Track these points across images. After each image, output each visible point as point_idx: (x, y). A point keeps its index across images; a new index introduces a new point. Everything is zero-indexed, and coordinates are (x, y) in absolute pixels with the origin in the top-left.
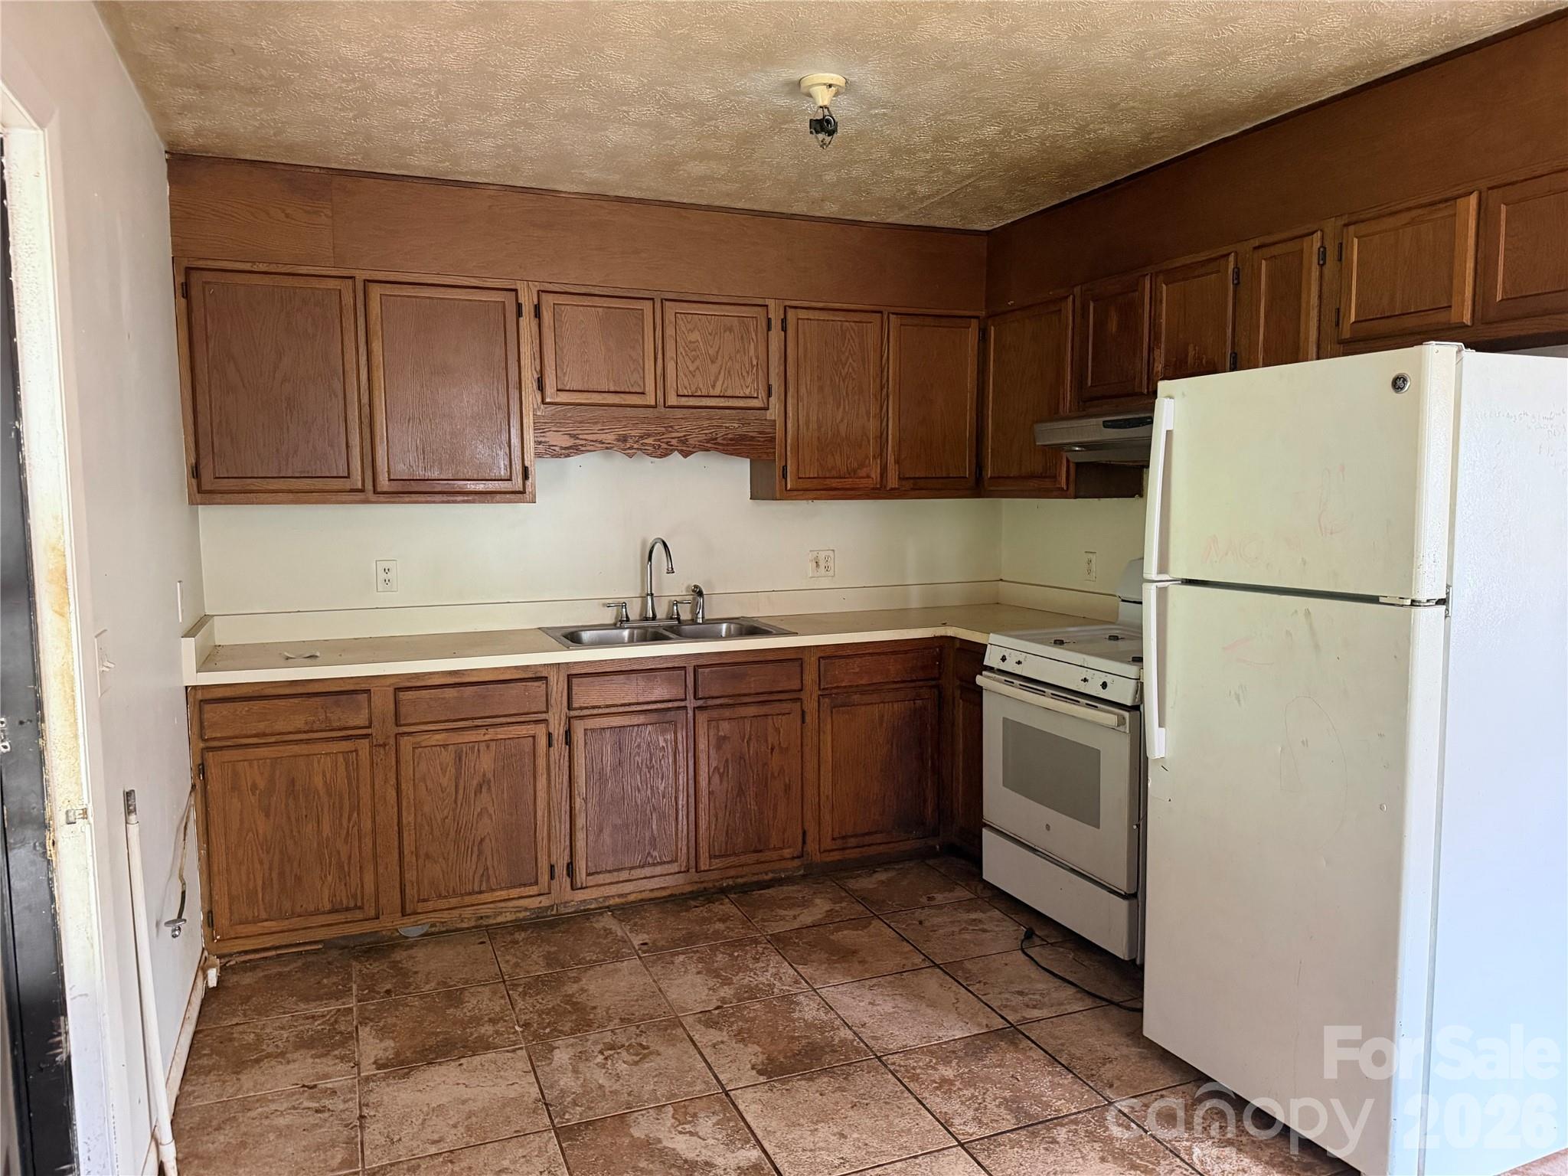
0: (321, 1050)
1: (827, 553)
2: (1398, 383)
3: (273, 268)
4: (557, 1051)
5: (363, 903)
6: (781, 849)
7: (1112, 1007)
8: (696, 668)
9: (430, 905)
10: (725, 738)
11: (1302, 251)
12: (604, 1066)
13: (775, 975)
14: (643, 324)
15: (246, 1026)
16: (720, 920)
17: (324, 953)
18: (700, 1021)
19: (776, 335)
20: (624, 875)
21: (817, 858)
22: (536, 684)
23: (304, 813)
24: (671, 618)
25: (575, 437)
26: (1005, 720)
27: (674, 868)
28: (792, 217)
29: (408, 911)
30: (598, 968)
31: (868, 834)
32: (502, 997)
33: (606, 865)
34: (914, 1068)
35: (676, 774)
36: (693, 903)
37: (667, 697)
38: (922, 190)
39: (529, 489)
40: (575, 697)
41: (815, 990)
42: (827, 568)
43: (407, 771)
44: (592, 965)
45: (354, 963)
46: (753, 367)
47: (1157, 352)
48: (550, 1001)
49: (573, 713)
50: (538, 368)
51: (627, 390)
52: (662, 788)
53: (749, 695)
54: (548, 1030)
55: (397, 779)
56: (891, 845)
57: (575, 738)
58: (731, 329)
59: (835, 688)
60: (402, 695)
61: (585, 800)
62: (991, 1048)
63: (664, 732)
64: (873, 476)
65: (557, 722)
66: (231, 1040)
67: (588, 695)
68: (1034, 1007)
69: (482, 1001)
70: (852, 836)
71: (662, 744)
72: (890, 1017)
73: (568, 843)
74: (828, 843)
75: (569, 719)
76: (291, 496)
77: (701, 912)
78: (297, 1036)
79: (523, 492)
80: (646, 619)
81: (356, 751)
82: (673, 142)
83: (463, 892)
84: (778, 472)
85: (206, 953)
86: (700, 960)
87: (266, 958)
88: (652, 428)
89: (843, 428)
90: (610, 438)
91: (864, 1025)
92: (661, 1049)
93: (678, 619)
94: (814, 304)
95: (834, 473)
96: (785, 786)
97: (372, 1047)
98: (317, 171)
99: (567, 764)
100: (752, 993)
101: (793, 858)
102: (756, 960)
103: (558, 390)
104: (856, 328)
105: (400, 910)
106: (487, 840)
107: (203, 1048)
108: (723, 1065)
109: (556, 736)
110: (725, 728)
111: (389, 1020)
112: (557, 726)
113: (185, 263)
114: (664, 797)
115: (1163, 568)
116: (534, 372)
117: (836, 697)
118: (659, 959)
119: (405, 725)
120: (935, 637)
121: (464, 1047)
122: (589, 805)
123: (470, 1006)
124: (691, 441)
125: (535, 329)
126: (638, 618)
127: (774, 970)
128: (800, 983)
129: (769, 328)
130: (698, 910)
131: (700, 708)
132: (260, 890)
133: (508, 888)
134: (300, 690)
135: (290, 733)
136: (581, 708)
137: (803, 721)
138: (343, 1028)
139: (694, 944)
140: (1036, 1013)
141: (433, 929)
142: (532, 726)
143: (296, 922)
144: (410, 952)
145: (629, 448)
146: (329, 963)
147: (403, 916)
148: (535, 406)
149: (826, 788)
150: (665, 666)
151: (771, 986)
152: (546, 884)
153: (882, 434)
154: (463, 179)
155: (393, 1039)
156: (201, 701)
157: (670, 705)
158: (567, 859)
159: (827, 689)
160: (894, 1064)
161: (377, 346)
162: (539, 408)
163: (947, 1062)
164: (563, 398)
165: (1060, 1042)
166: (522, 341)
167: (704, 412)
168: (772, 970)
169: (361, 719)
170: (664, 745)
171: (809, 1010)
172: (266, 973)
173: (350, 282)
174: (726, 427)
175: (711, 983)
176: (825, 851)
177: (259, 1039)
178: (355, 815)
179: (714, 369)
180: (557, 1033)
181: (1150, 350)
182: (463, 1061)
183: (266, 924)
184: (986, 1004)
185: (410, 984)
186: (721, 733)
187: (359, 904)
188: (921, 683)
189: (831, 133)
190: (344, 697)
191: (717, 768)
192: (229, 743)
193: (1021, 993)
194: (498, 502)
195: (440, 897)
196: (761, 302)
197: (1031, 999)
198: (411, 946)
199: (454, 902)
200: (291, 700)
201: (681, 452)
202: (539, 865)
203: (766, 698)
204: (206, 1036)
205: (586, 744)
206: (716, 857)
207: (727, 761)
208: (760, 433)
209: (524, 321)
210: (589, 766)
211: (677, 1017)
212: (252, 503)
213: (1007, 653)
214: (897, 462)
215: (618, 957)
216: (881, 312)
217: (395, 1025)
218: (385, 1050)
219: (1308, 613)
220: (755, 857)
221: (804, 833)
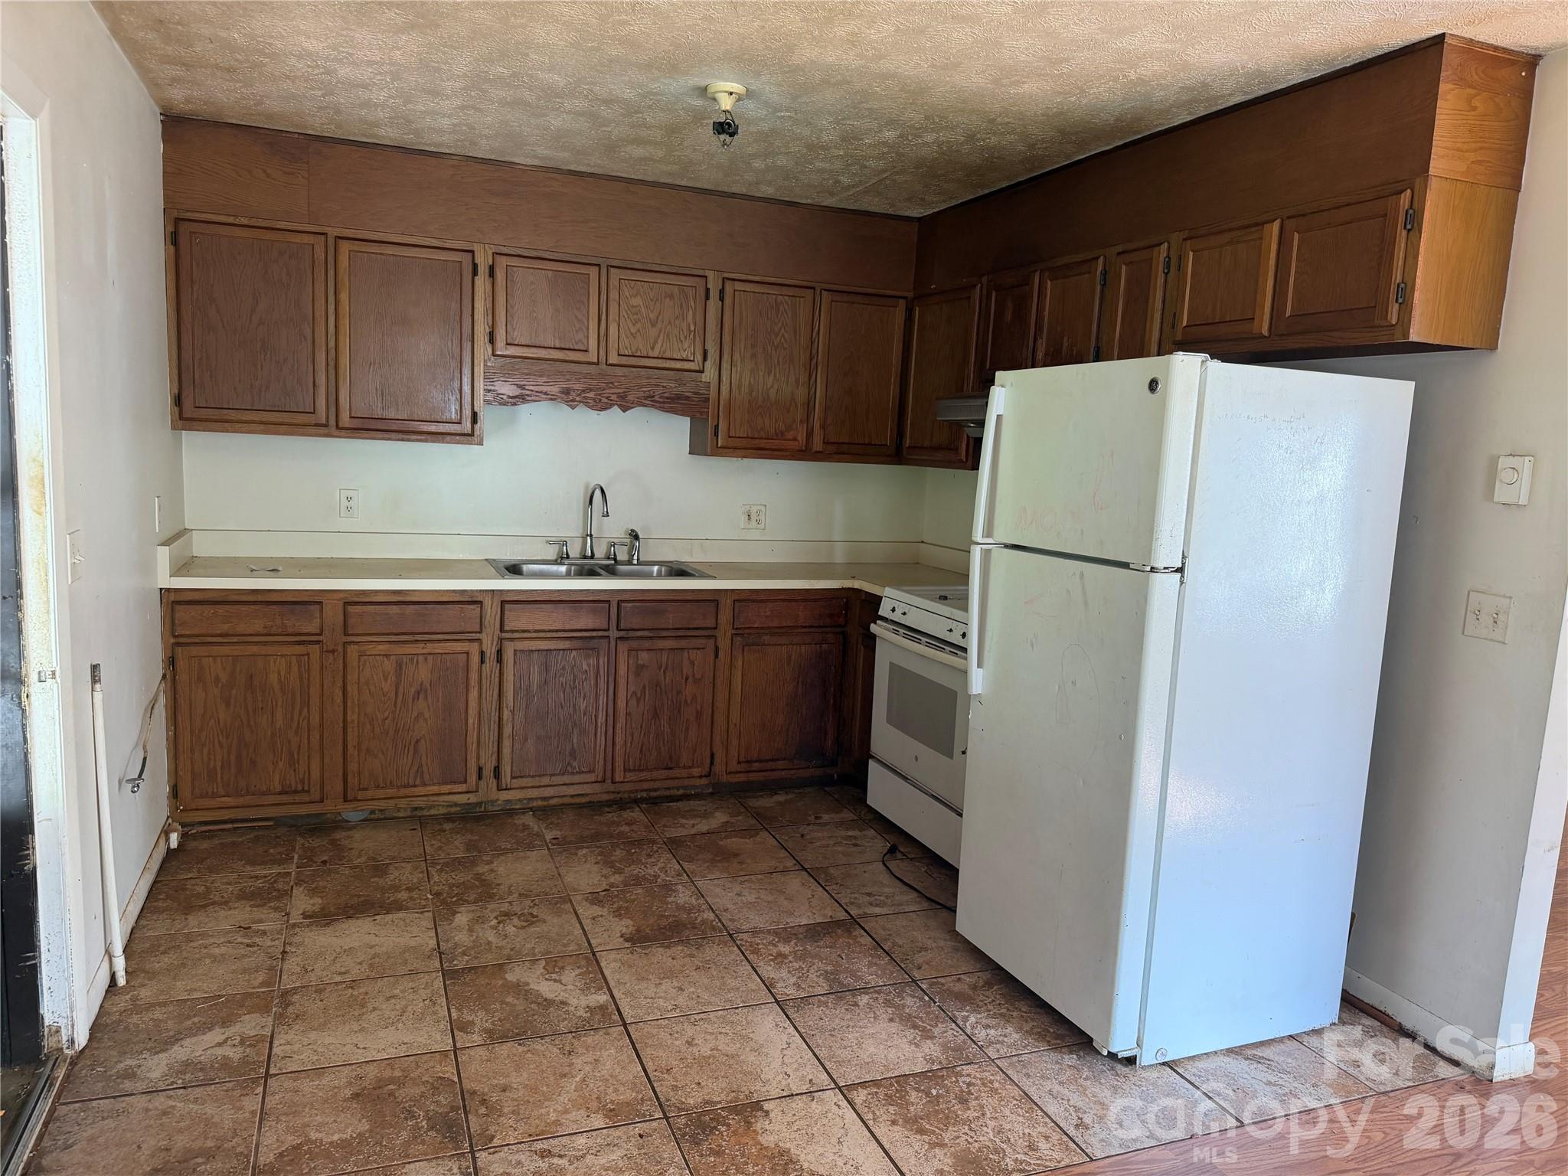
0: (259, 902)
1: (759, 508)
2: (1153, 385)
3: (253, 222)
4: (457, 915)
5: (309, 787)
6: (690, 767)
7: (944, 910)
8: (619, 603)
9: (369, 794)
10: (643, 666)
11: (1152, 259)
12: (495, 928)
13: (661, 869)
14: (589, 287)
15: (198, 880)
16: (626, 824)
17: (274, 829)
18: (587, 899)
19: (713, 304)
20: (545, 781)
21: (724, 778)
22: (472, 607)
23: (260, 706)
24: (609, 558)
25: (521, 387)
26: (892, 664)
27: (592, 777)
28: (733, 195)
29: (349, 798)
30: (510, 855)
31: (772, 760)
32: (422, 872)
33: (530, 771)
34: (758, 944)
35: (597, 696)
36: (607, 809)
37: (591, 626)
38: (845, 180)
39: (477, 433)
40: (506, 621)
41: (692, 882)
42: (758, 522)
43: (352, 677)
44: (504, 852)
45: (299, 839)
46: (690, 332)
47: (1039, 341)
48: (461, 877)
49: (504, 635)
50: (490, 323)
51: (572, 347)
52: (583, 707)
53: (667, 629)
54: (454, 899)
55: (344, 681)
56: (793, 772)
57: (505, 658)
58: (671, 296)
59: (746, 628)
60: (351, 609)
61: (513, 712)
62: (829, 933)
63: (587, 657)
64: (799, 438)
65: (489, 642)
66: (185, 890)
67: (518, 620)
68: (877, 905)
69: (404, 874)
70: (757, 761)
71: (585, 667)
72: (750, 906)
73: (496, 749)
74: (733, 766)
75: (501, 640)
76: (262, 427)
77: (612, 816)
78: (240, 890)
79: (472, 435)
80: (585, 557)
81: (308, 654)
82: (609, 129)
83: (399, 784)
84: (710, 431)
85: (170, 821)
86: (601, 854)
87: (224, 830)
88: (594, 383)
89: (772, 393)
90: (554, 390)
91: (726, 910)
92: (548, 918)
93: (615, 559)
94: (750, 278)
95: (763, 434)
96: (697, 712)
97: (302, 902)
98: (296, 136)
99: (497, 680)
100: (638, 881)
101: (701, 777)
102: (649, 856)
103: (507, 344)
104: (790, 303)
105: (342, 796)
106: (423, 741)
107: (159, 894)
108: (597, 933)
109: (488, 655)
110: (644, 657)
111: (321, 884)
112: (489, 646)
113: (175, 214)
114: (585, 714)
115: (988, 533)
116: (486, 326)
117: (748, 637)
118: (565, 851)
119: (353, 635)
120: (843, 588)
121: (381, 907)
122: (516, 717)
123: (392, 877)
124: (630, 398)
125: (489, 288)
126: (578, 556)
127: (663, 865)
128: (682, 876)
129: (707, 298)
130: (610, 815)
131: (621, 638)
132: (219, 769)
133: (440, 784)
134: (260, 598)
135: (251, 635)
136: (513, 631)
137: (716, 656)
138: (280, 887)
139: (598, 841)
140: (877, 910)
141: (373, 816)
142: (467, 644)
143: (248, 800)
144: (349, 833)
145: (571, 401)
146: (278, 837)
147: (345, 801)
148: (486, 358)
149: (735, 716)
150: (591, 599)
151: (656, 877)
152: (474, 783)
153: (809, 402)
154: (427, 149)
155: (322, 898)
156: (173, 602)
157: (594, 634)
158: (494, 763)
159: (740, 629)
160: (742, 940)
161: (344, 296)
162: (490, 360)
163: (787, 941)
164: (512, 351)
165: (888, 933)
166: (476, 298)
167: (643, 372)
168: (660, 865)
169: (312, 627)
170: (587, 669)
171: (683, 896)
172: (221, 841)
173: (323, 238)
174: (663, 387)
175: (604, 872)
176: (730, 773)
177: (208, 890)
178: (305, 710)
179: (653, 332)
180: (462, 901)
181: (1035, 340)
182: (377, 917)
183: (223, 799)
184: (836, 901)
185: (344, 857)
186: (640, 662)
187: (306, 788)
188: (828, 629)
189: (732, 135)
190: (298, 607)
191: (634, 693)
192: (197, 641)
193: (869, 894)
194: (448, 443)
195: (378, 787)
196: (701, 272)
197: (876, 900)
198: (350, 829)
199: (391, 792)
200: (252, 607)
201: (620, 406)
202: (469, 766)
203: (683, 632)
204: (164, 885)
205: (515, 662)
206: (630, 771)
207: (644, 687)
208: (696, 393)
209: (479, 280)
210: (518, 685)
211: (568, 895)
212: (228, 432)
213: (896, 604)
214: (823, 427)
215: (530, 847)
216: (814, 288)
217: (325, 887)
218: (314, 905)
219: (1082, 575)
220: (664, 773)
221: (712, 756)
